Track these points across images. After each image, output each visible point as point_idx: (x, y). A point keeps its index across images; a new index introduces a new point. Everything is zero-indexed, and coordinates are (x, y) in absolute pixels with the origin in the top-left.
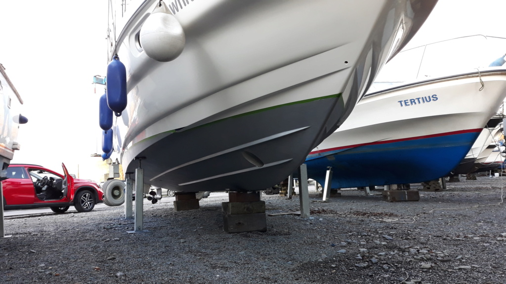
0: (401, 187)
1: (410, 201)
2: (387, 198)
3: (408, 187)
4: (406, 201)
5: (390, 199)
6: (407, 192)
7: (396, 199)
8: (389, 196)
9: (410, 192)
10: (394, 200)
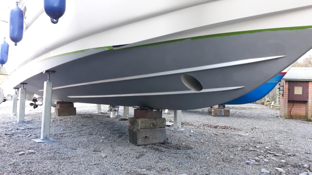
0: (220, 107)
1: (225, 116)
2: (211, 114)
3: (224, 107)
4: (222, 116)
5: (213, 115)
6: (224, 110)
7: (218, 115)
8: (213, 112)
9: (225, 110)
10: (216, 115)
